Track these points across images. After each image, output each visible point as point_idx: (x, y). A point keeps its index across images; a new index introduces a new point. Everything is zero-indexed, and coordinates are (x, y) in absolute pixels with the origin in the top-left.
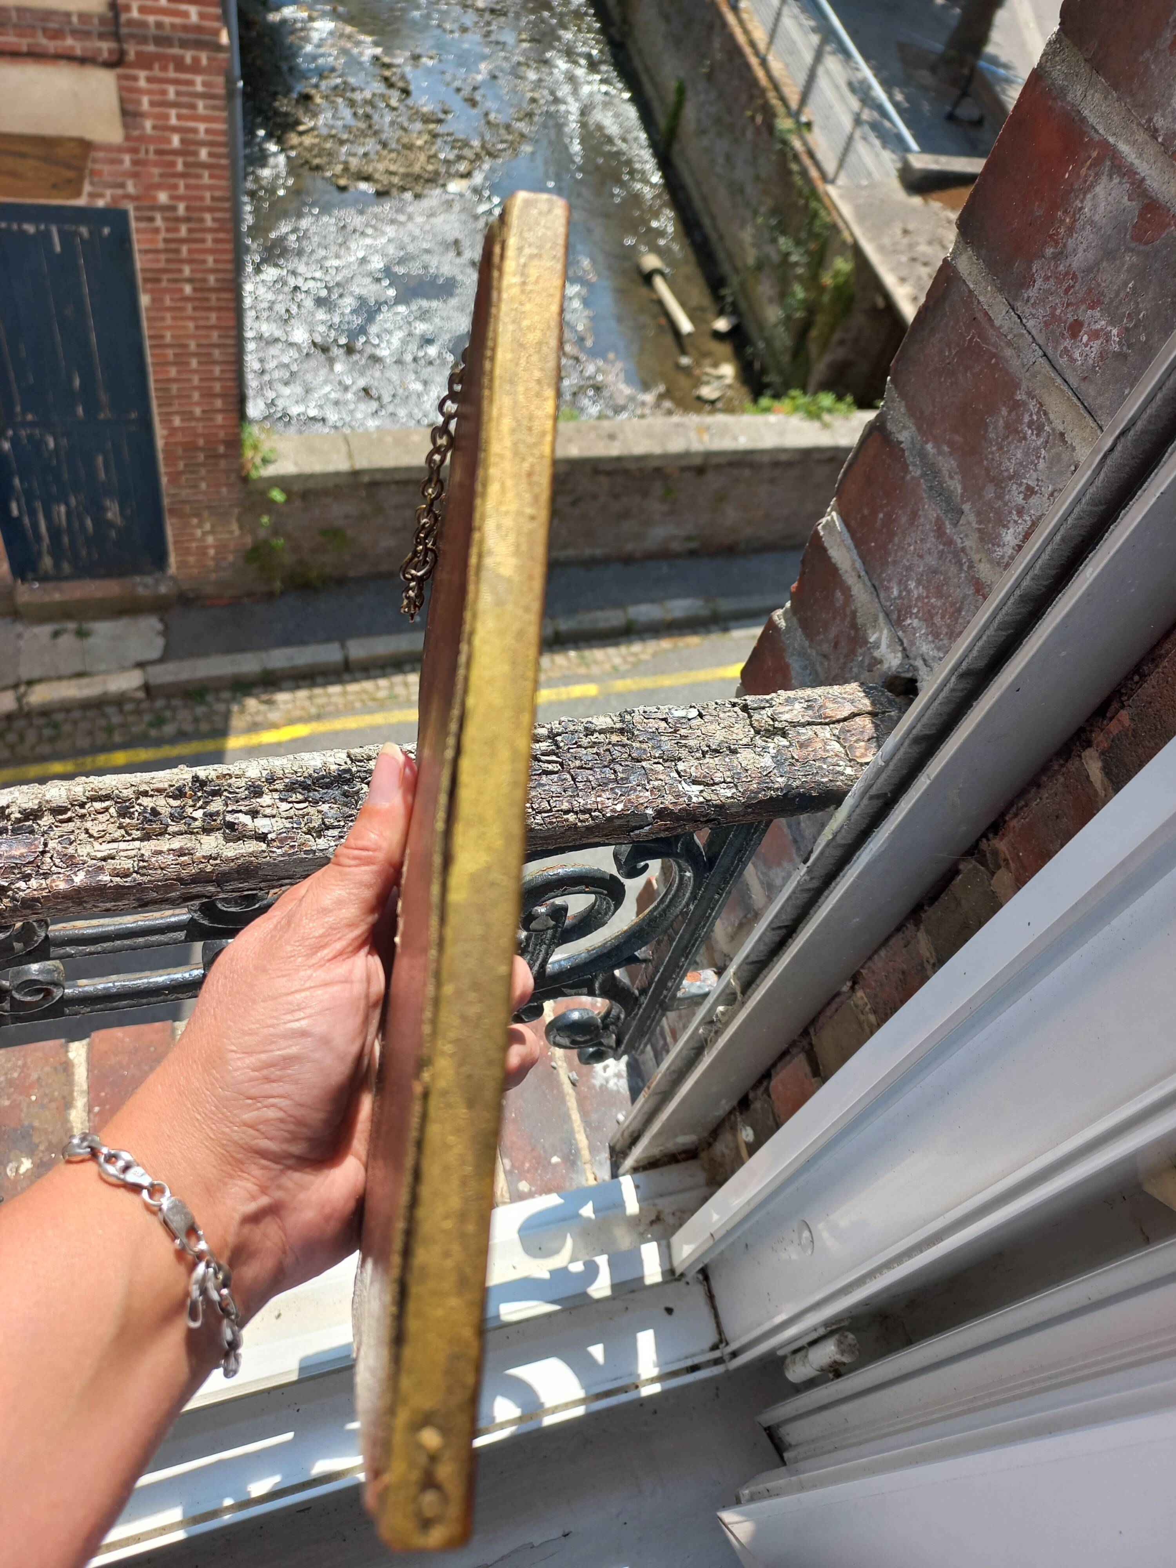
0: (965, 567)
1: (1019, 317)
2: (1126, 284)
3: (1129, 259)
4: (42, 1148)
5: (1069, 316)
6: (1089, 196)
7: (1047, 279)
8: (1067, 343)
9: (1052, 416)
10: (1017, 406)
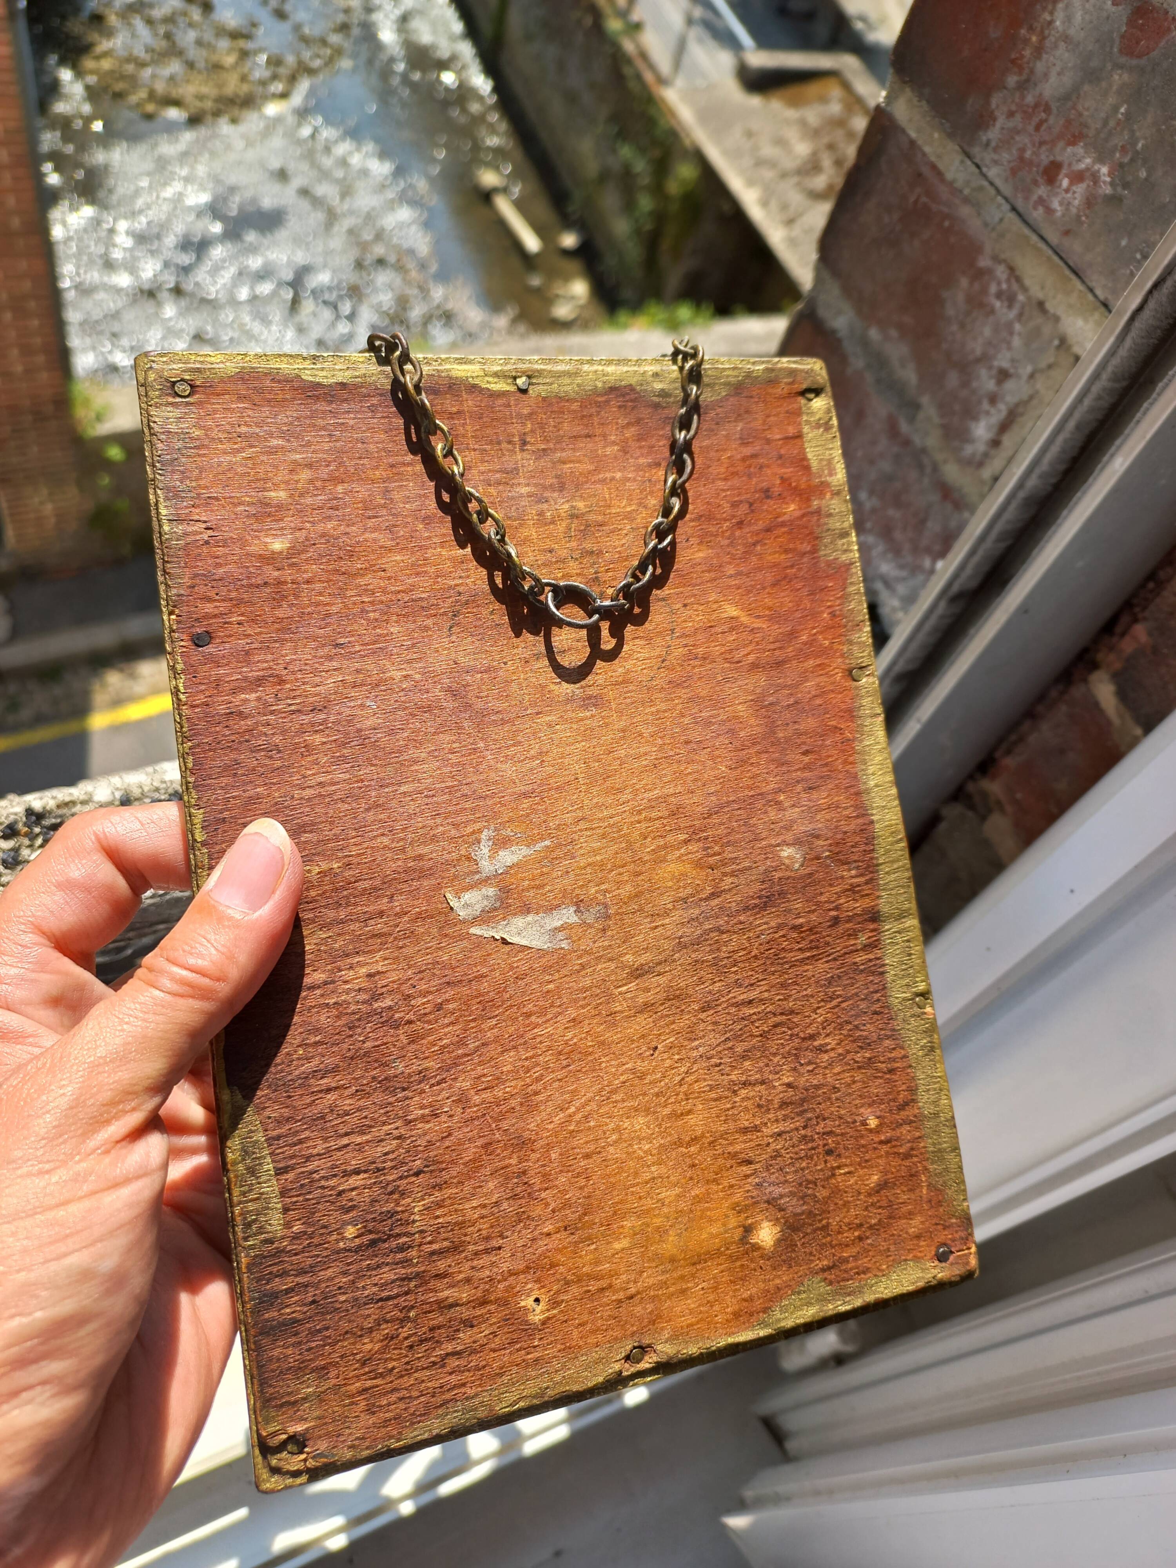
0: (928, 470)
1: (978, 166)
2: (1116, 109)
3: (1118, 78)
5: (1043, 157)
6: (1060, 5)
7: (1011, 114)
8: (1042, 191)
9: (1027, 282)
10: (980, 275)
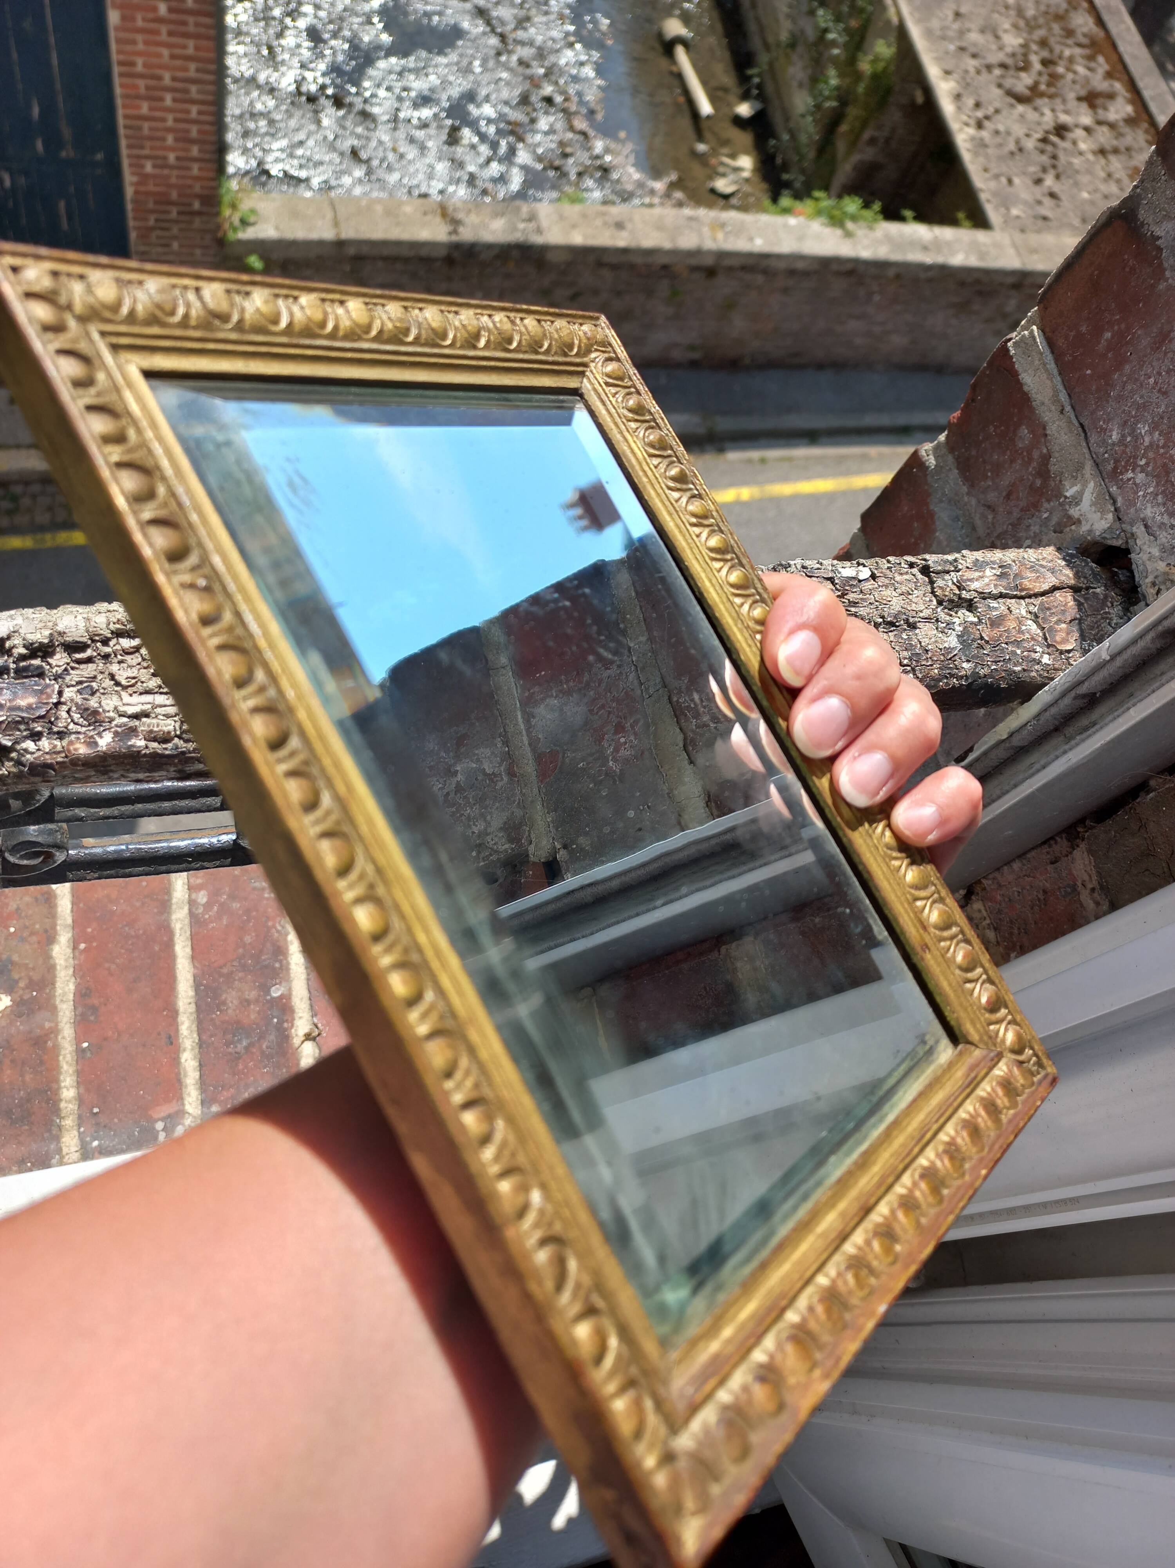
4: (22, 984)
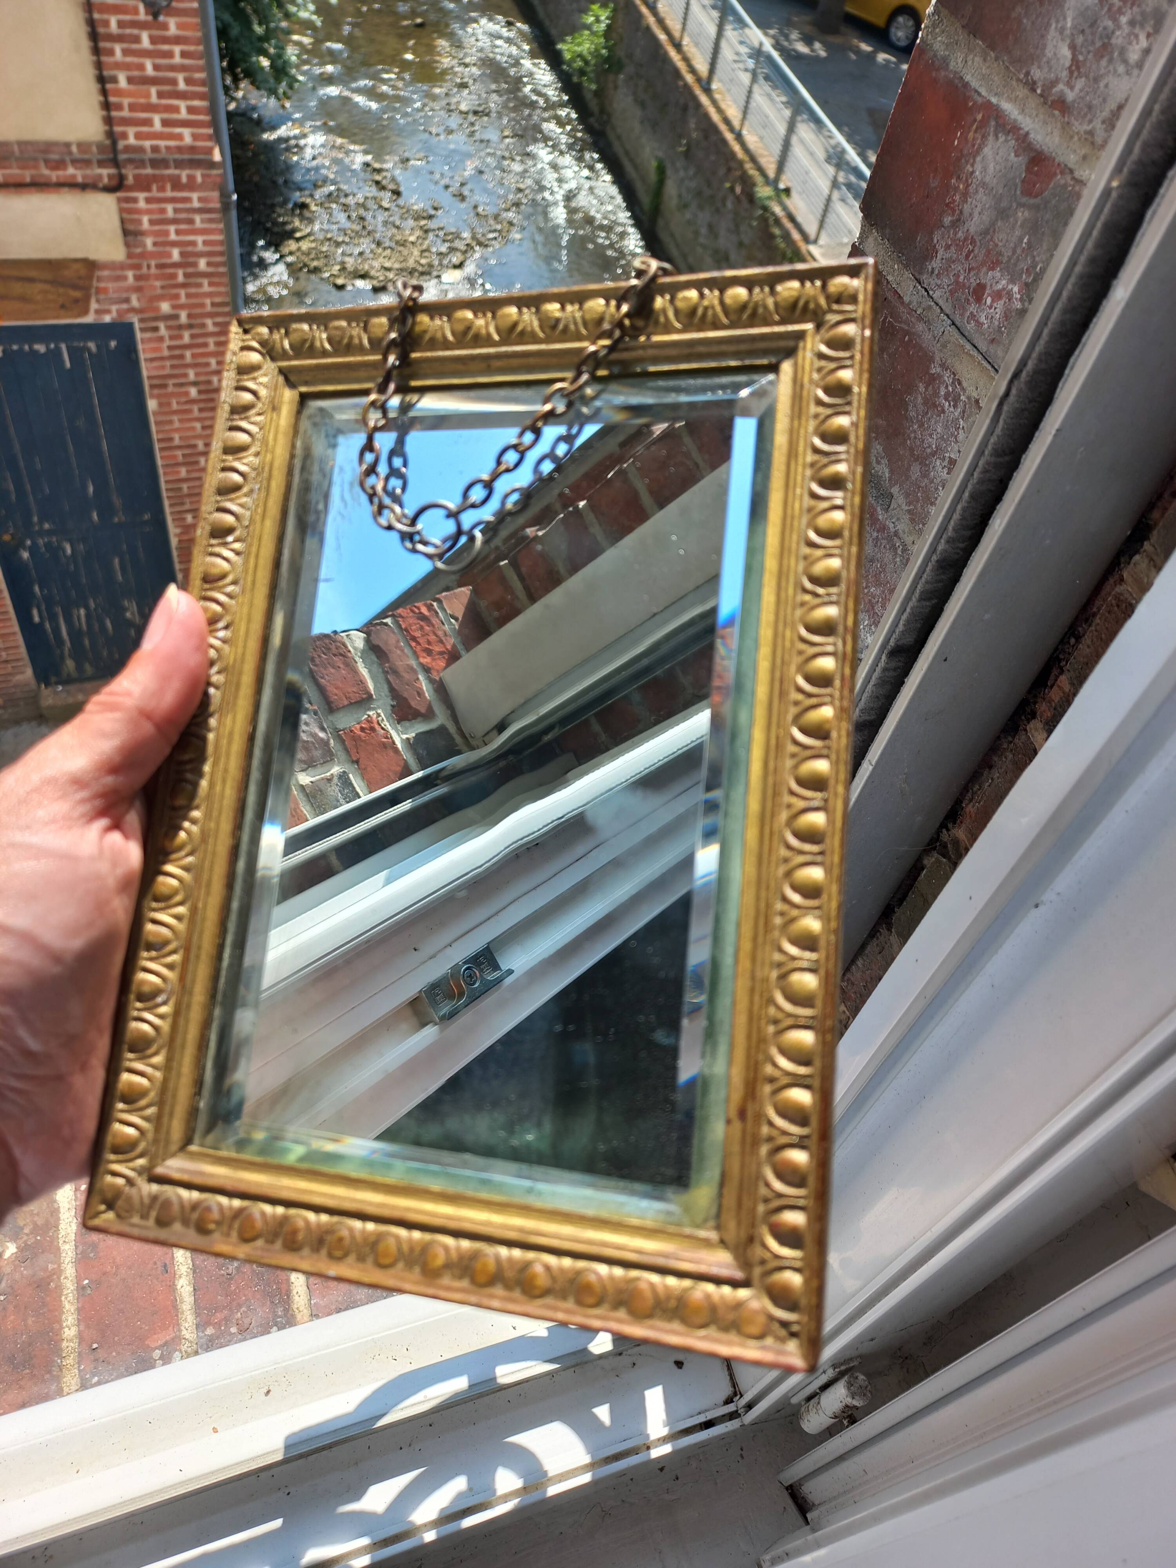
0: (899, 552)
1: (926, 290)
2: (1021, 240)
3: (1022, 215)
5: (972, 280)
6: (978, 159)
7: (948, 247)
8: (973, 308)
9: (965, 384)
10: (933, 379)
